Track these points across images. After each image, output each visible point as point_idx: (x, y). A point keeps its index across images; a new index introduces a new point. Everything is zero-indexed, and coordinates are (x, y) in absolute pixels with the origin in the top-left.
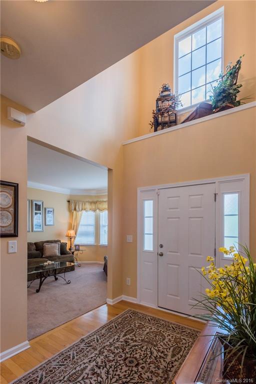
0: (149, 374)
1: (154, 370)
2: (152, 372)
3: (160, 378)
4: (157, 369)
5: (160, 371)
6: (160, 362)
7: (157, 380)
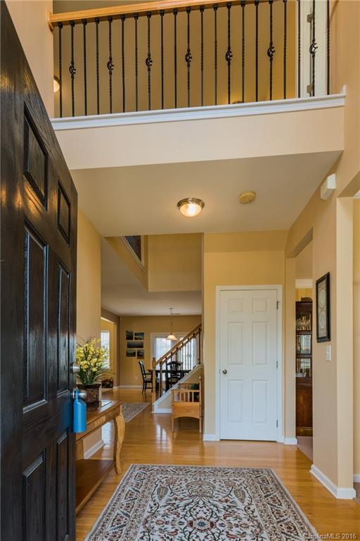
0: (170, 520)
1: (166, 526)
2: (167, 523)
3: (153, 520)
4: (163, 528)
5: (157, 527)
6: (162, 538)
7: (156, 517)
